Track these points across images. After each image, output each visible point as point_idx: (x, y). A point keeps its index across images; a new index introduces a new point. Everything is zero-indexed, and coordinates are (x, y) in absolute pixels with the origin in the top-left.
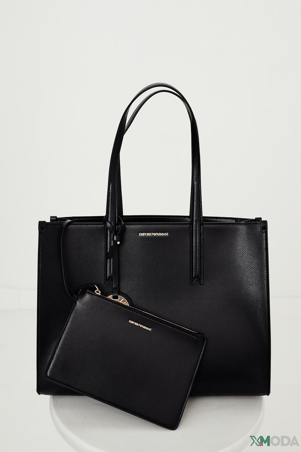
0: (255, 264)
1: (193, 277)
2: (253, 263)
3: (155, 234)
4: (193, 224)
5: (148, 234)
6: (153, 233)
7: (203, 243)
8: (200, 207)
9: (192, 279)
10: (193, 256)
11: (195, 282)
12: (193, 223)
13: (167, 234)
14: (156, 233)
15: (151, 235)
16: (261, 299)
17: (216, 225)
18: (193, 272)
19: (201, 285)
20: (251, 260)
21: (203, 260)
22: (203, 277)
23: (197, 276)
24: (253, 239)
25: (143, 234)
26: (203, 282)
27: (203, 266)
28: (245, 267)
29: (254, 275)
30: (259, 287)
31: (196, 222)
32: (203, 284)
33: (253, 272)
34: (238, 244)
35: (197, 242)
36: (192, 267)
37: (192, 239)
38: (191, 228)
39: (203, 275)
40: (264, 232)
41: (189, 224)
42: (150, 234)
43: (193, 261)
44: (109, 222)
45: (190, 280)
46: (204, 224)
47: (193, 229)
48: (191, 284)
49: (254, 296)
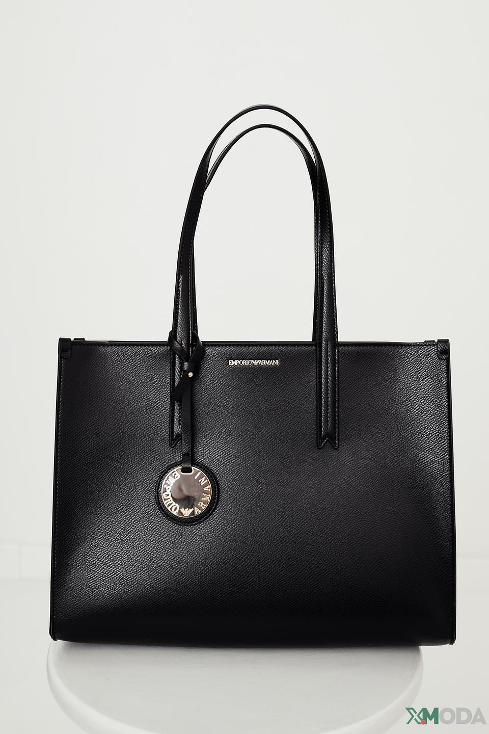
0: (429, 414)
1: (322, 436)
2: (425, 412)
3: (256, 363)
4: (321, 346)
5: (244, 362)
6: (253, 361)
7: (338, 377)
8: (334, 316)
9: (319, 439)
10: (321, 400)
11: (324, 445)
12: (322, 343)
13: (276, 362)
14: (258, 361)
15: (250, 363)
16: (439, 474)
17: (361, 348)
18: (321, 427)
19: (336, 449)
20: (421, 407)
21: (338, 407)
22: (339, 436)
23: (327, 435)
24: (425, 371)
25: (236, 362)
26: (338, 444)
27: (338, 418)
28: (411, 419)
29: (427, 433)
30: (435, 454)
31: (327, 341)
32: (338, 447)
33: (425, 428)
34: (399, 380)
35: (328, 375)
36: (319, 420)
37: (320, 371)
38: (318, 352)
39: (339, 433)
40: (444, 360)
41: (315, 345)
42: (248, 362)
43: (321, 409)
44: (178, 342)
45: (317, 440)
46: (341, 346)
47: (321, 354)
48: (318, 448)
49: (427, 469)
